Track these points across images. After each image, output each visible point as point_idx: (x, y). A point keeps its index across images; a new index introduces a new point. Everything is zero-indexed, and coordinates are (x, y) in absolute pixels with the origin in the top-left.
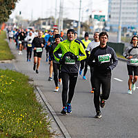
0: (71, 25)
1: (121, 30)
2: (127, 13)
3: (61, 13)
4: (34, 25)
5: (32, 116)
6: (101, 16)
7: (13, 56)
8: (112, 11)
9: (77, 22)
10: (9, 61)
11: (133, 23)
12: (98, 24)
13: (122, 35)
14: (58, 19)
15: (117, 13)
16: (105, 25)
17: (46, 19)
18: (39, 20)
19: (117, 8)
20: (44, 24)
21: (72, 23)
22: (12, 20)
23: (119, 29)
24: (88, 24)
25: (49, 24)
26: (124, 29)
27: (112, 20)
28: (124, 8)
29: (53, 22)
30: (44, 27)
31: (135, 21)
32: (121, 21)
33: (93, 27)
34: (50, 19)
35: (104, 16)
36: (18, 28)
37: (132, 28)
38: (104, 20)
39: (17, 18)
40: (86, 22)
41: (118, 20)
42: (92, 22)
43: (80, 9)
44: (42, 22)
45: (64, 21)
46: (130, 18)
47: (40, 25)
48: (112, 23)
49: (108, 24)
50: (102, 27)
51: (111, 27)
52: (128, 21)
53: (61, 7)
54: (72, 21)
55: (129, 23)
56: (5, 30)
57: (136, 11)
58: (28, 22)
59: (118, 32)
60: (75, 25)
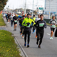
0: (29, 12)
1: (50, 14)
2: (52, 7)
3: (25, 7)
4: (14, 12)
5: (13, 49)
6: (42, 8)
7: (5, 24)
8: (46, 6)
9: (32, 10)
10: (4, 26)
11: (55, 11)
12: (41, 11)
13: (51, 16)
14: (24, 9)
15: (48, 7)
16: (43, 12)
17: (19, 9)
18: (16, 9)
19: (49, 5)
20: (18, 11)
21: (30, 11)
22: (5, 9)
23: (49, 13)
24: (36, 11)
25: (20, 11)
26: (51, 14)
27: (46, 10)
28: (51, 5)
29: (22, 10)
30: (18, 12)
31: (56, 10)
32: (50, 10)
33: (38, 12)
34: (21, 9)
35: (43, 8)
36: (7, 13)
37: (54, 13)
38: (43, 10)
39: (7, 8)
40: (36, 10)
41: (49, 10)
42: (38, 11)
43: (33, 5)
44: (17, 10)
45: (26, 10)
46: (54, 9)
47: (16, 11)
48: (46, 11)
49: (45, 11)
50: (42, 12)
51: (46, 12)
52: (53, 10)
53: (25, 4)
54: (30, 10)
55: (53, 11)
56: (2, 14)
57: (56, 6)
58: (12, 10)
59: (49, 15)
60: (31, 12)
